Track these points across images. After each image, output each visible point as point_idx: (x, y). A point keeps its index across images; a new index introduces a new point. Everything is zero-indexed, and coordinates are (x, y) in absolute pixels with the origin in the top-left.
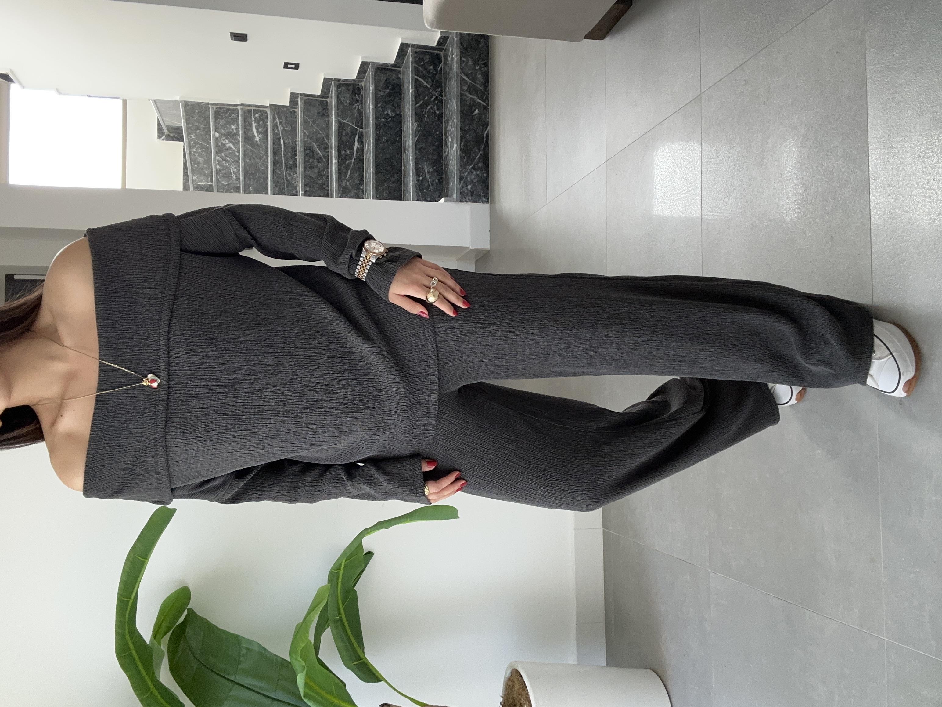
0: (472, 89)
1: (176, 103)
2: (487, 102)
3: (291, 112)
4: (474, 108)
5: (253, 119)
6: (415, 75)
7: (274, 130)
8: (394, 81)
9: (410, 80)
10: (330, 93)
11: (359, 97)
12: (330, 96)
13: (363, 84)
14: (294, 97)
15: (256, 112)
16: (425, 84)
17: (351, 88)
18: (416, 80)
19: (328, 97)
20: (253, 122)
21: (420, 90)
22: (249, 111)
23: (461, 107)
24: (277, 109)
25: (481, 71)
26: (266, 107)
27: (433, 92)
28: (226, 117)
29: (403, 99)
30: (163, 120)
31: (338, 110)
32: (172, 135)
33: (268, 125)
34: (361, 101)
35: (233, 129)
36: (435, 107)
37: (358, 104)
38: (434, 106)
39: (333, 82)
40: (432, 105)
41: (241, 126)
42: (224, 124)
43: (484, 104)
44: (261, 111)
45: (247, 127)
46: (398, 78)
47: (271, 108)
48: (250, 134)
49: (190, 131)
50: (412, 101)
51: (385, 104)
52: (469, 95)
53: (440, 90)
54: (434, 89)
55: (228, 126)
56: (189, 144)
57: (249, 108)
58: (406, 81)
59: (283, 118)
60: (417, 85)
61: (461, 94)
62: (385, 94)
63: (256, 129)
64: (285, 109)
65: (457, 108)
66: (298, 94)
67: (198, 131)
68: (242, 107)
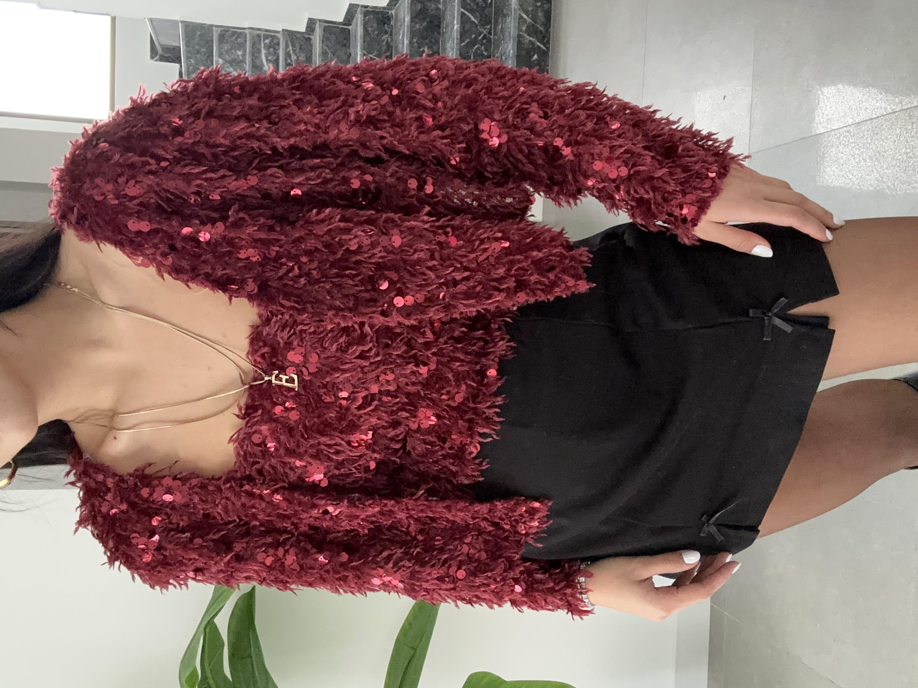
0: (532, 30)
1: (174, 23)
2: (547, 46)
3: (306, 39)
4: (532, 53)
5: (263, 45)
6: (462, 8)
7: (286, 60)
8: (432, 13)
9: (456, 15)
10: (355, 20)
11: (389, 28)
12: (354, 23)
13: (393, 12)
14: (311, 23)
15: (266, 37)
16: (473, 19)
17: (380, 16)
18: (463, 14)
19: (350, 25)
20: (262, 49)
21: (467, 26)
22: (259, 36)
23: (517, 51)
24: (291, 35)
25: (543, 7)
26: (278, 32)
27: (482, 30)
28: (232, 42)
29: (443, 35)
30: (157, 39)
31: (364, 42)
32: (166, 55)
33: (278, 53)
34: (391, 32)
35: (238, 56)
36: (483, 48)
37: (387, 36)
38: (482, 45)
39: (359, 9)
40: (479, 46)
41: (249, 52)
42: (231, 49)
43: (544, 48)
44: (271, 36)
45: (255, 54)
46: (438, 9)
47: (284, 34)
48: (258, 62)
49: (190, 55)
50: (457, 39)
51: (421, 40)
52: (527, 37)
53: (489, 27)
54: (482, 25)
55: (233, 51)
56: (188, 68)
57: (259, 32)
58: (448, 13)
59: (297, 46)
60: (464, 19)
61: (519, 36)
62: (422, 27)
63: (266, 57)
64: (299, 36)
65: (514, 51)
66: (316, 20)
67: (198, 56)
68: (250, 31)
